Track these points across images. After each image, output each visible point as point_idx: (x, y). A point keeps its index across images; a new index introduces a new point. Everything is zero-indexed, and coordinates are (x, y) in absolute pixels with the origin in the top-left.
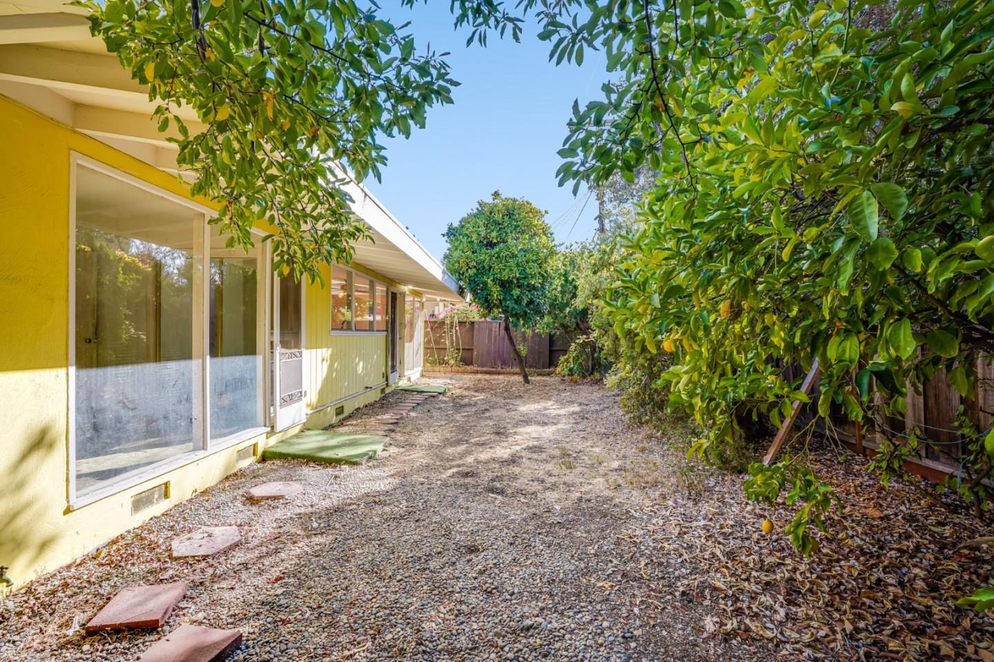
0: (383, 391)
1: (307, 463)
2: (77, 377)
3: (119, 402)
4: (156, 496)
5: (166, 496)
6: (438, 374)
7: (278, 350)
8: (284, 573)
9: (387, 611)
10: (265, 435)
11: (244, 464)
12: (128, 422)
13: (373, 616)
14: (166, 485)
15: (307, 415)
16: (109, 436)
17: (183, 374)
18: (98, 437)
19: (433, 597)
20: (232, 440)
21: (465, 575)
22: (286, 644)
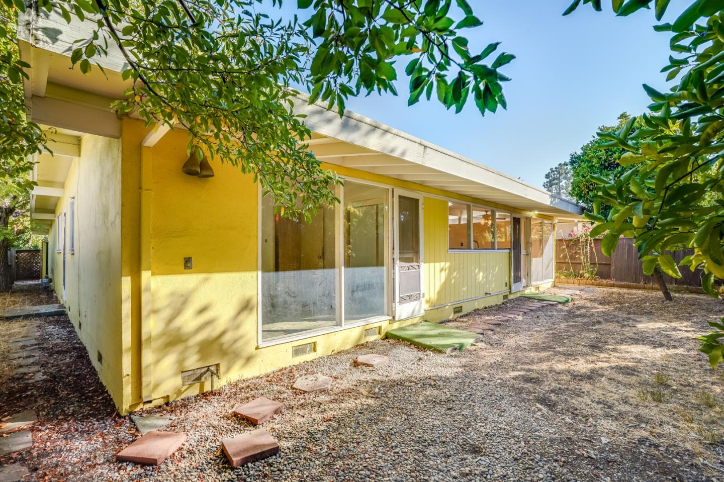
0: (505, 297)
1: (409, 346)
2: (263, 277)
3: (286, 293)
4: (308, 349)
5: (315, 350)
6: (572, 286)
7: (398, 263)
8: (334, 417)
9: (368, 473)
10: (388, 321)
11: (372, 338)
12: (291, 304)
13: (357, 472)
14: (315, 343)
15: (425, 310)
16: (280, 311)
17: (326, 278)
18: (274, 311)
19: (409, 477)
20: (361, 323)
21: (448, 471)
22: (297, 465)
